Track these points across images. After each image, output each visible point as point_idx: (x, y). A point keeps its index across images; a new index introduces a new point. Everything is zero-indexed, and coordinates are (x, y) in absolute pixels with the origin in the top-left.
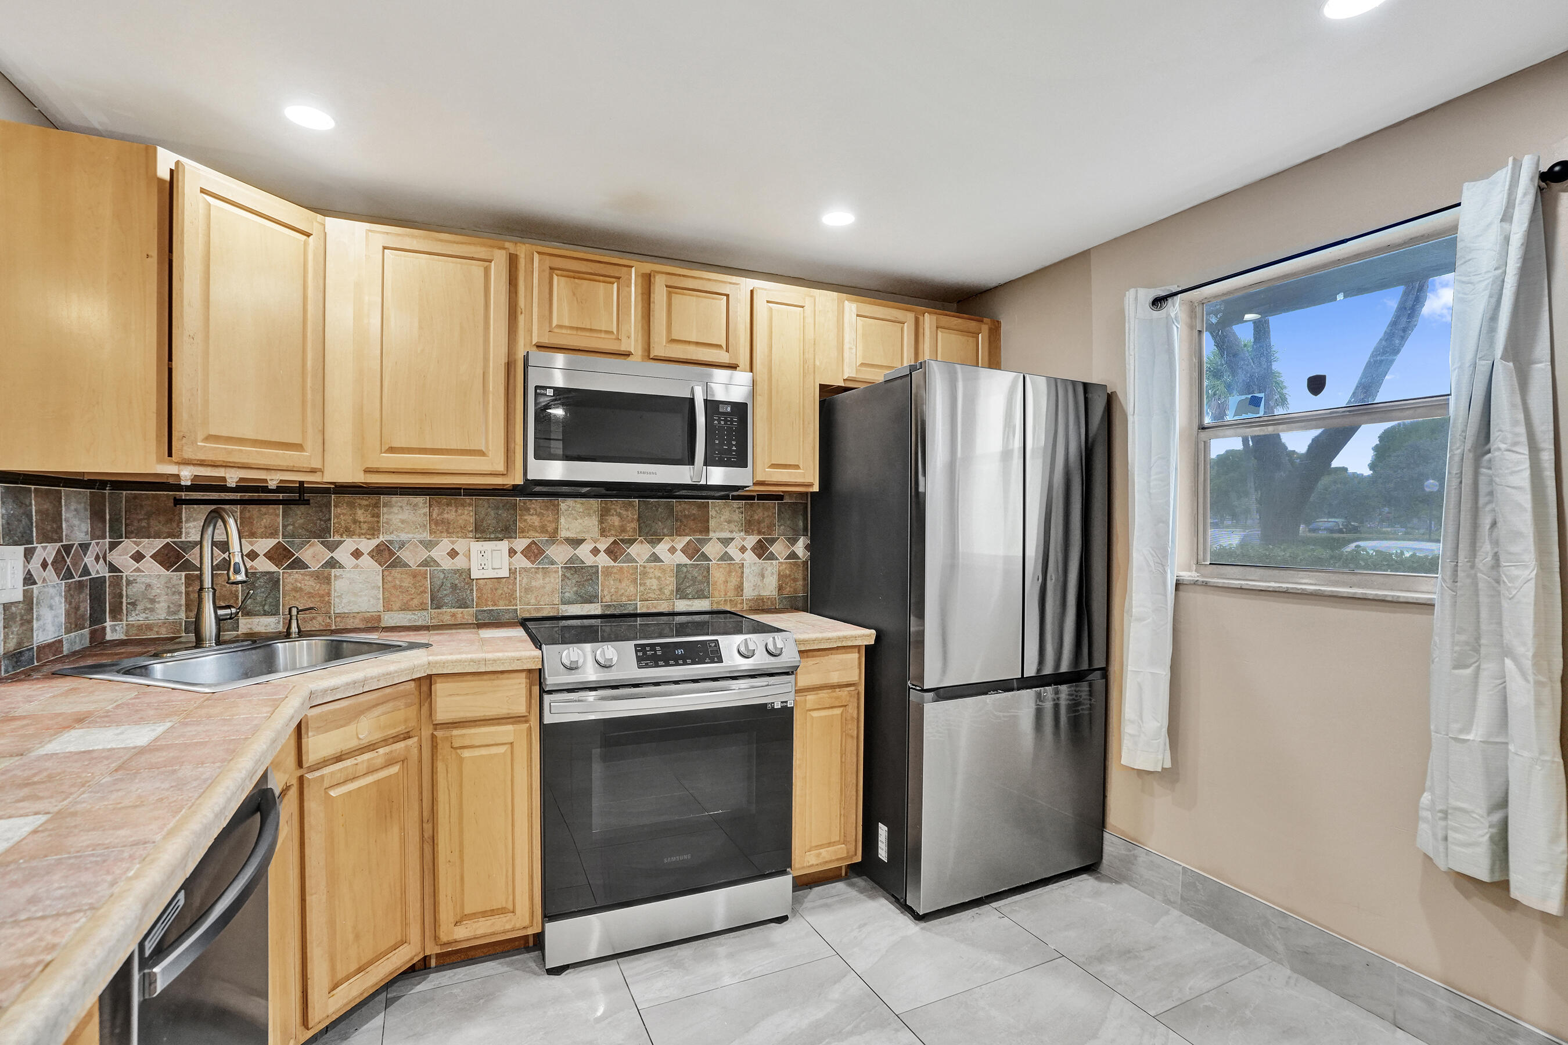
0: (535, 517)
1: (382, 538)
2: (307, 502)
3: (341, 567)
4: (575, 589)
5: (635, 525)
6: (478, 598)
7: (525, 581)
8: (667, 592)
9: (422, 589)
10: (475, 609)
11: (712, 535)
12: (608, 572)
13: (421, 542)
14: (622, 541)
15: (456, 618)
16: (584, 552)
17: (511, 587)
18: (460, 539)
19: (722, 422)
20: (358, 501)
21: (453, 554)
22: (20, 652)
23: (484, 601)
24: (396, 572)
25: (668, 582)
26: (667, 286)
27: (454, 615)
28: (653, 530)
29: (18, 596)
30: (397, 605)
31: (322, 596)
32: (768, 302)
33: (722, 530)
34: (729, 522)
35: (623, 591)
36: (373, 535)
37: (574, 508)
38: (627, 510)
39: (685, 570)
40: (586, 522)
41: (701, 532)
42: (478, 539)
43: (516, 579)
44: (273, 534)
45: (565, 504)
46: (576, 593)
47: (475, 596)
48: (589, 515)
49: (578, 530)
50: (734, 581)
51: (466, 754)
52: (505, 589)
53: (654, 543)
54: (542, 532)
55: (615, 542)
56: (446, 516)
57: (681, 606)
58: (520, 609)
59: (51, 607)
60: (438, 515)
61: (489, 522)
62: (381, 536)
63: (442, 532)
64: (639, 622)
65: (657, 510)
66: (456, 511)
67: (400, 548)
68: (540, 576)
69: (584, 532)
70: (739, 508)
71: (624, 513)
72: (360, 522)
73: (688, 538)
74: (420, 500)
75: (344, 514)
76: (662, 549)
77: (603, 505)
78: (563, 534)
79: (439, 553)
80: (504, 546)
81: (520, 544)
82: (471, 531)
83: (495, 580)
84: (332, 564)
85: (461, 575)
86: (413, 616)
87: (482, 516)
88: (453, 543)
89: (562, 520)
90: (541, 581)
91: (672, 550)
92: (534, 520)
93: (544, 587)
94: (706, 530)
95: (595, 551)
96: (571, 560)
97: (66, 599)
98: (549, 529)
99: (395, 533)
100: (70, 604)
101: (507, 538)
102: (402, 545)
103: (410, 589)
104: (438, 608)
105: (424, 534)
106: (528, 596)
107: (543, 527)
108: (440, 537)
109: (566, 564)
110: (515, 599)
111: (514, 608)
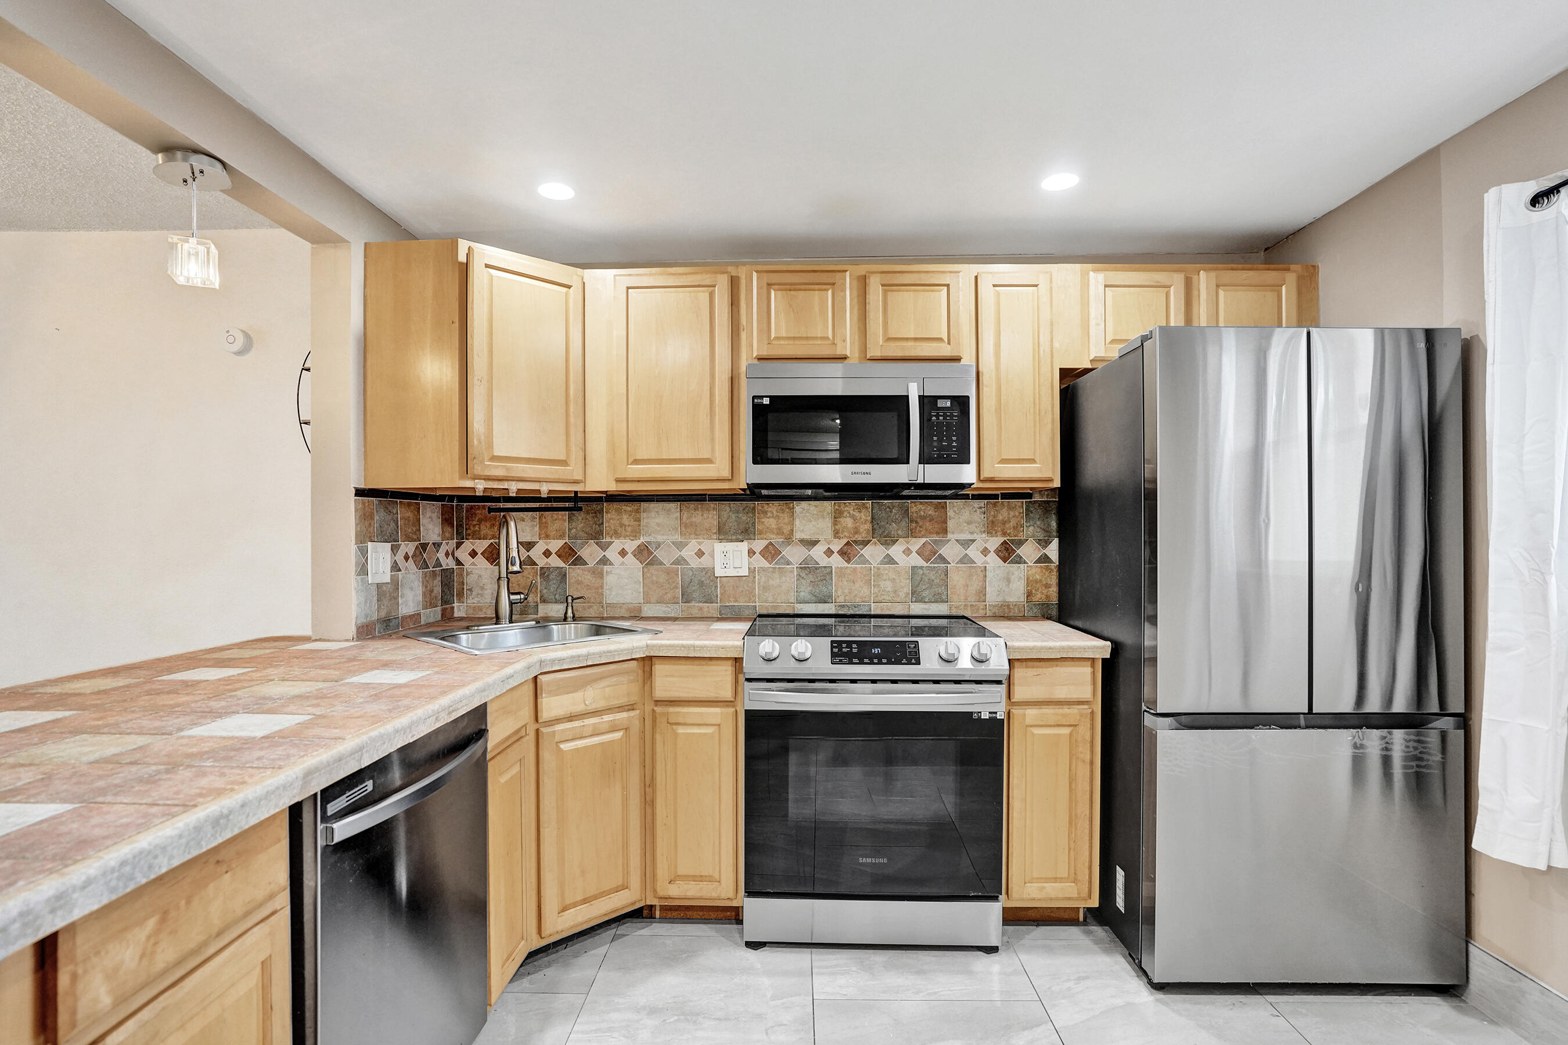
0: (772, 520)
1: (642, 540)
2: (580, 509)
3: (611, 564)
4: (810, 588)
5: (868, 526)
6: (722, 594)
7: (763, 579)
8: (902, 595)
9: (674, 585)
10: (719, 605)
11: (950, 536)
12: (841, 571)
13: (673, 543)
14: (856, 542)
15: (703, 611)
16: (817, 553)
17: (750, 585)
18: (706, 541)
19: (941, 418)
20: (624, 507)
21: (700, 554)
22: (391, 620)
23: (726, 597)
24: (652, 569)
25: (903, 585)
26: (883, 285)
27: (701, 609)
28: (887, 532)
29: (387, 577)
30: (654, 599)
31: (597, 588)
32: (994, 286)
33: (961, 531)
34: (969, 523)
35: (856, 592)
36: (636, 536)
37: (808, 511)
38: (860, 512)
39: (921, 572)
40: (820, 524)
41: (938, 533)
42: (721, 540)
43: (755, 577)
44: (561, 537)
45: (800, 507)
46: (811, 593)
47: (719, 592)
48: (823, 517)
49: (811, 532)
50: (975, 585)
51: (681, 730)
52: (746, 587)
53: (888, 545)
54: (778, 534)
55: (848, 543)
56: (694, 519)
57: (917, 609)
58: (759, 606)
59: (412, 589)
60: (687, 519)
61: (731, 524)
62: (642, 538)
63: (690, 534)
64: (872, 624)
65: (891, 512)
66: (702, 515)
67: (657, 548)
68: (777, 575)
69: (818, 534)
70: (981, 508)
71: (857, 514)
72: (625, 526)
73: (924, 540)
74: (672, 506)
75: (613, 519)
76: (896, 551)
77: (836, 507)
78: (798, 535)
79: (688, 553)
80: (744, 546)
81: (759, 545)
82: (715, 533)
83: (737, 578)
84: (604, 561)
85: (706, 573)
86: (667, 608)
87: (724, 520)
88: (700, 544)
89: (797, 522)
90: (778, 581)
91: (907, 552)
92: (770, 522)
93: (780, 586)
94: (945, 531)
95: (829, 552)
96: (805, 561)
97: (423, 583)
98: (785, 531)
99: (653, 535)
100: (426, 587)
101: (747, 539)
102: (659, 545)
103: (664, 584)
104: (688, 602)
105: (677, 536)
106: (766, 594)
107: (779, 529)
108: (689, 538)
109: (800, 564)
110: (754, 596)
111: (754, 604)
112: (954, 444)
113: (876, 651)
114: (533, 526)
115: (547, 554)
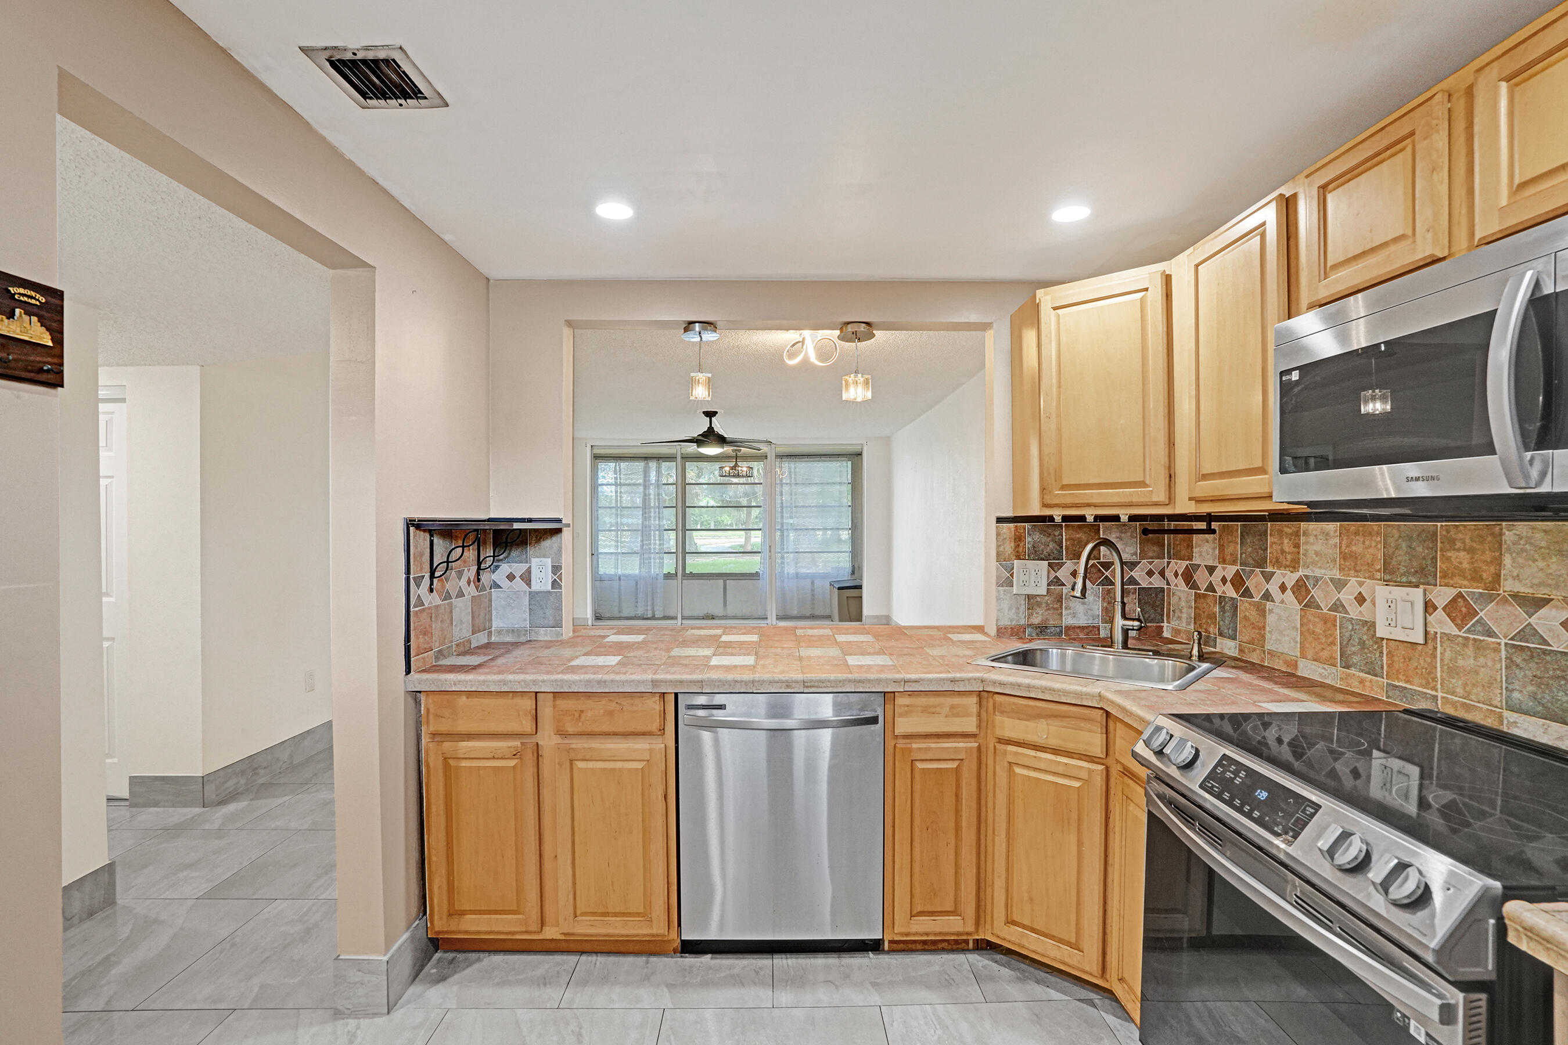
0: (1462, 554)
1: (1301, 572)
3: (1273, 601)
4: (1531, 688)
6: (1389, 666)
7: (1448, 654)
9: (1331, 640)
10: (1385, 681)
13: (1331, 580)
15: (1364, 686)
16: (1548, 622)
17: (1428, 660)
18: (1368, 581)
20: (1285, 530)
21: (1361, 599)
22: (1046, 627)
23: (1394, 671)
24: (1310, 613)
26: (1507, 79)
27: (1362, 682)
29: (1043, 591)
30: (1310, 654)
31: (1260, 629)
36: (1294, 567)
37: (1529, 540)
40: (1554, 567)
42: (1387, 582)
43: (1435, 648)
44: (1234, 562)
45: (1513, 531)
46: (1533, 696)
47: (1385, 662)
48: (1560, 554)
49: (1535, 581)
52: (1422, 662)
54: (1473, 579)
56: (1354, 548)
58: (1442, 698)
60: (1346, 547)
61: (1400, 558)
62: (1300, 570)
63: (1350, 569)
66: (1364, 542)
67: (1315, 586)
68: (1470, 651)
69: (1550, 585)
72: (1286, 553)
74: (1332, 527)
75: (1275, 543)
78: (1508, 586)
79: (1347, 596)
80: (1417, 595)
81: (1442, 595)
82: (1379, 571)
83: (1409, 644)
84: (1267, 596)
85: (1369, 629)
86: (1323, 671)
87: (1391, 551)
88: (1361, 584)
89: (1507, 561)
90: (1472, 661)
92: (1460, 558)
93: (1477, 672)
96: (1521, 635)
98: (1485, 576)
99: (1311, 566)
101: (1423, 584)
102: (1317, 580)
103: (1321, 637)
104: (1347, 667)
105: (1335, 571)
106: (1454, 681)
107: (1475, 570)
108: (1348, 575)
109: (1512, 639)
110: (1434, 679)
111: (1434, 693)
114: (1214, 549)
115: (1224, 580)
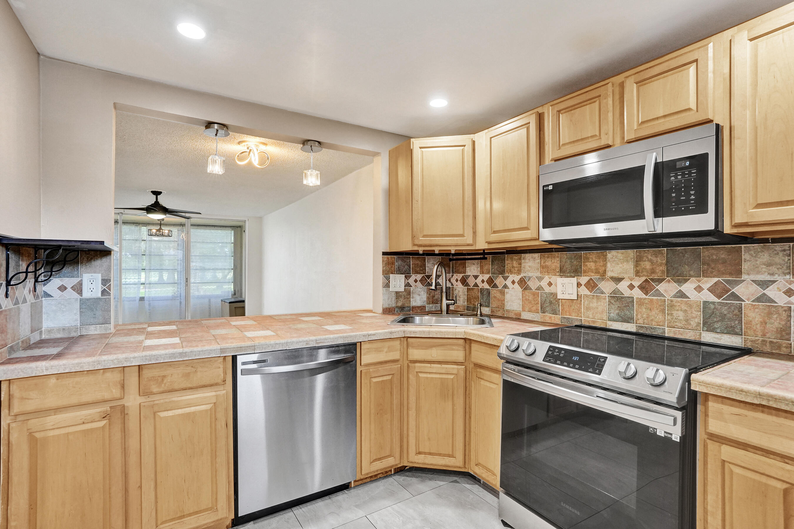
0: (592, 263)
1: (522, 275)
2: (486, 258)
3: (508, 288)
4: (617, 312)
5: (664, 268)
6: (562, 310)
7: (586, 302)
8: (693, 323)
9: (537, 302)
10: (560, 316)
11: (744, 277)
12: (641, 302)
13: (537, 277)
14: (652, 280)
15: (551, 319)
16: (623, 286)
17: (578, 305)
18: (553, 276)
19: (679, 177)
20: (514, 257)
21: (550, 284)
22: (404, 307)
23: (564, 312)
24: (527, 292)
25: (694, 316)
26: (636, 83)
27: (550, 318)
28: (679, 272)
29: (402, 289)
30: (527, 309)
31: (502, 301)
33: (758, 273)
34: (769, 265)
35: (653, 318)
36: (519, 273)
37: (616, 257)
38: (656, 257)
39: (712, 306)
40: (625, 266)
41: (731, 274)
42: (561, 276)
43: (581, 301)
44: (488, 273)
45: (611, 254)
46: (618, 314)
47: (560, 309)
48: (627, 261)
49: (619, 272)
50: (775, 323)
51: (482, 382)
52: (576, 307)
53: (680, 282)
54: (596, 273)
55: (646, 281)
56: (547, 263)
57: (708, 337)
58: (584, 320)
59: (419, 295)
60: (544, 263)
61: (567, 266)
62: (522, 274)
63: (545, 272)
64: (666, 344)
65: (684, 256)
66: (551, 261)
67: (529, 280)
68: (595, 300)
69: (624, 273)
70: (784, 250)
71: (654, 259)
72: (515, 267)
73: (716, 280)
74: (536, 255)
75: (509, 263)
76: (688, 288)
77: (638, 254)
78: (609, 274)
79: (544, 283)
80: (574, 280)
81: (584, 280)
82: (558, 272)
83: (571, 300)
84: (505, 286)
85: (554, 296)
86: (533, 315)
87: (563, 263)
88: (550, 278)
89: (609, 265)
90: (595, 304)
91: (699, 289)
92: (591, 265)
93: (597, 308)
94: (739, 272)
95: (631, 287)
96: (614, 292)
97: (427, 293)
98: (600, 271)
99: (527, 272)
100: (430, 294)
101: (576, 276)
102: (530, 278)
103: (532, 301)
104: (544, 312)
105: (538, 273)
106: (588, 313)
107: (597, 269)
108: (544, 275)
109: (611, 294)
110: (581, 313)
111: (581, 318)
112: (693, 197)
113: (576, 358)
114: (478, 268)
115: (483, 281)
